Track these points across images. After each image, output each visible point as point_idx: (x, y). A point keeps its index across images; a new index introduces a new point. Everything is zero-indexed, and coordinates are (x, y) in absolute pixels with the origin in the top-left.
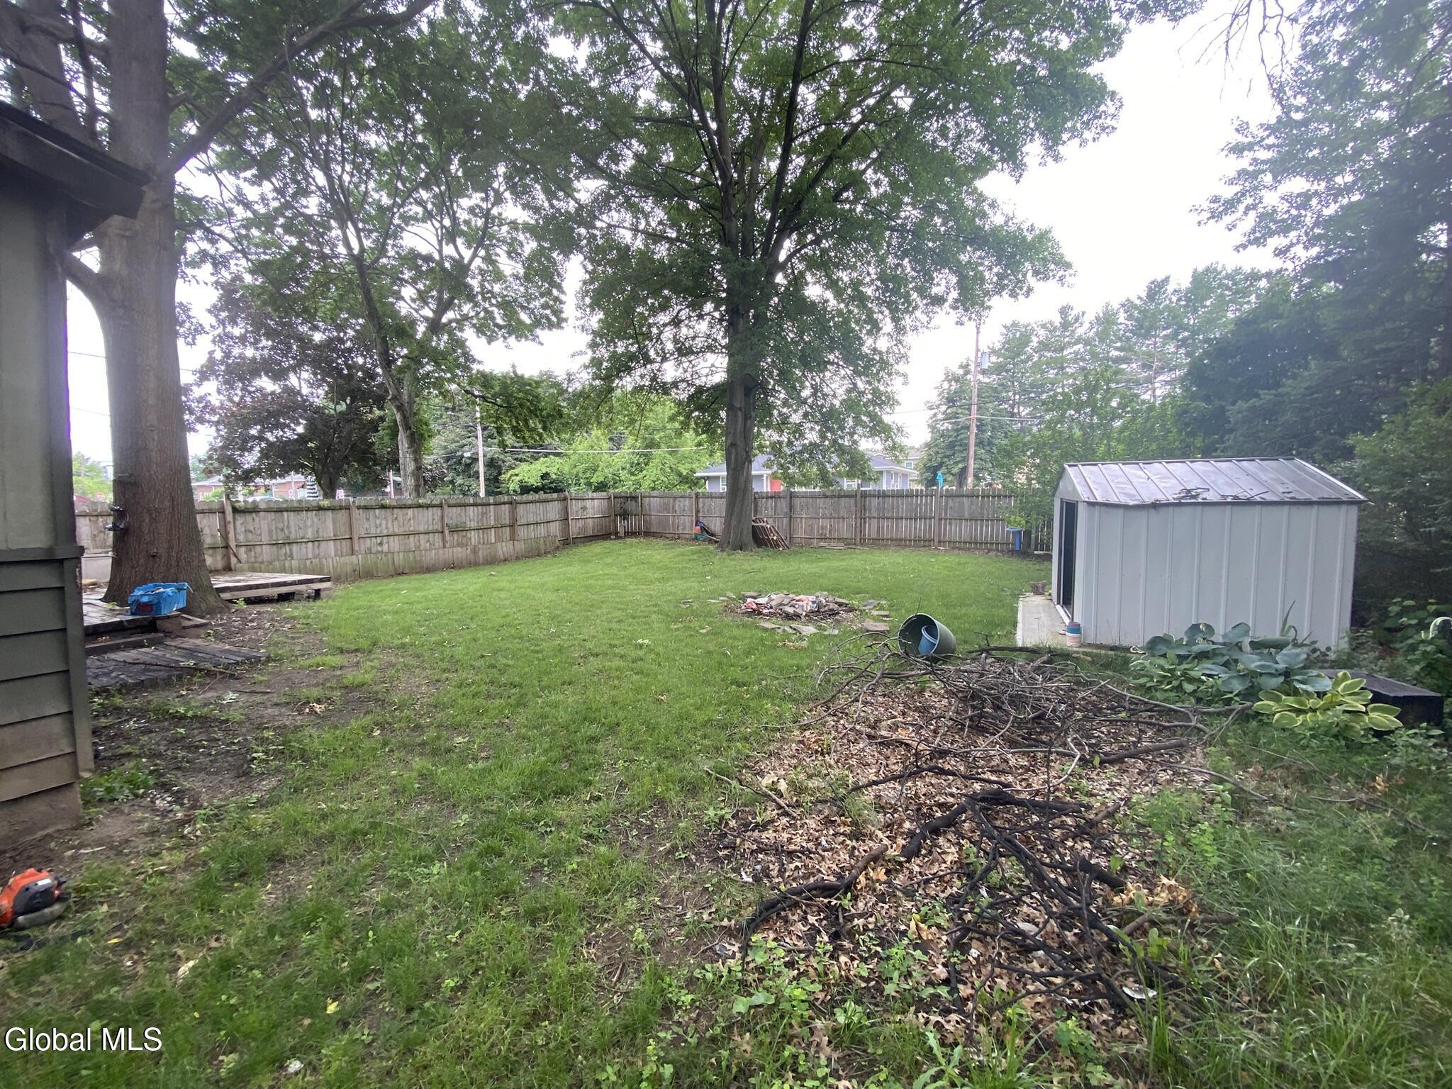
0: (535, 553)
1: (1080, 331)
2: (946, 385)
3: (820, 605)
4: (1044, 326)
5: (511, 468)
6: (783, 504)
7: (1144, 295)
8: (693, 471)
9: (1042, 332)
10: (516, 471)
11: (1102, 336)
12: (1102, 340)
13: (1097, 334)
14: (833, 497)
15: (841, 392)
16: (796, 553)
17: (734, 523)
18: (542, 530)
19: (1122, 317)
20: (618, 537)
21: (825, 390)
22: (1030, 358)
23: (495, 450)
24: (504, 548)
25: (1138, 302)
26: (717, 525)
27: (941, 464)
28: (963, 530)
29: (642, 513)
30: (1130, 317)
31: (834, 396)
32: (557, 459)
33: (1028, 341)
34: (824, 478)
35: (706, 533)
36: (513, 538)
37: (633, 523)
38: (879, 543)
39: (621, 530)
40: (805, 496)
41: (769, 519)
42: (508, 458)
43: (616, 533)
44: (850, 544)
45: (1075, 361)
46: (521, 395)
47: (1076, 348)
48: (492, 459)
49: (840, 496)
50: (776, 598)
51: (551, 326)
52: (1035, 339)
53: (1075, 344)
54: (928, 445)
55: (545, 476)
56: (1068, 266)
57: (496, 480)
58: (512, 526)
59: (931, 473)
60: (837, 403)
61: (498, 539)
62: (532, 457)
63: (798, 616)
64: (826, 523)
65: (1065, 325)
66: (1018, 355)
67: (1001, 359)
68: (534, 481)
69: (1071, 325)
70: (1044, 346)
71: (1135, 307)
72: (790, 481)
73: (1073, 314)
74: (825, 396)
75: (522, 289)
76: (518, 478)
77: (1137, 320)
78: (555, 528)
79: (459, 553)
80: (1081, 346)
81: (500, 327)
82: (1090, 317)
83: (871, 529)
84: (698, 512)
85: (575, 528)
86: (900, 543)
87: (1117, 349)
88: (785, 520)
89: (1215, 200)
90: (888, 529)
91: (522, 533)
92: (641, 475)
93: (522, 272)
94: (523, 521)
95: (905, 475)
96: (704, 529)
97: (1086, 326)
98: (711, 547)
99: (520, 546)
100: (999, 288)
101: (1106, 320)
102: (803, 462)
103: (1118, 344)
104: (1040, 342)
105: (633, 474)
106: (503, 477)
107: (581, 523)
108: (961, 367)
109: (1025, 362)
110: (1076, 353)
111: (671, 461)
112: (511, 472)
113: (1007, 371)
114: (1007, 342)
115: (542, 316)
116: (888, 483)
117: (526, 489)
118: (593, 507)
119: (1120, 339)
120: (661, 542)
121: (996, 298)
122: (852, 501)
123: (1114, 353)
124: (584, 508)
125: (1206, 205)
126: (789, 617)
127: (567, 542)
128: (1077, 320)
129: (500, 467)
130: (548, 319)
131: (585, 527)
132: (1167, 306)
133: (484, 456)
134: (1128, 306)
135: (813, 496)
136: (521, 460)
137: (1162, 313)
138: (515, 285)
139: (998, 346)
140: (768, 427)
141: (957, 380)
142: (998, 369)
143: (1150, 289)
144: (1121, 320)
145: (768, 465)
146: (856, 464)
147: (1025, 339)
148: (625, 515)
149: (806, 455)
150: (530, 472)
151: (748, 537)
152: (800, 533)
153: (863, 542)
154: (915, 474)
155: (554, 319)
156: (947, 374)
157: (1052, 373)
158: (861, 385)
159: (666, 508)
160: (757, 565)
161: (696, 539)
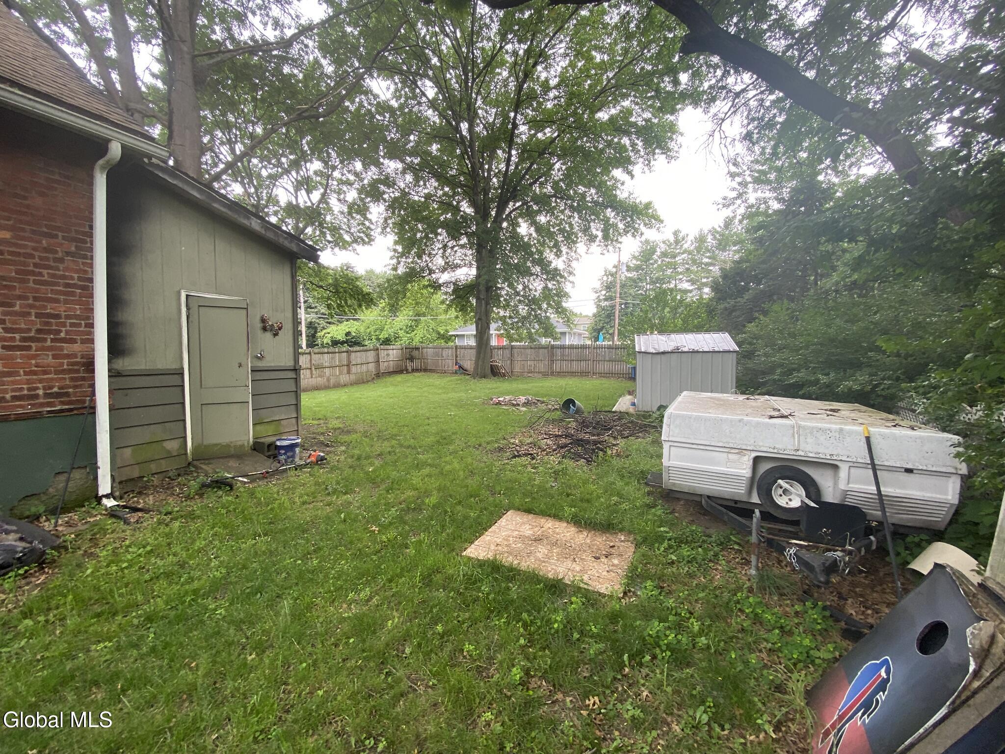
0: (361, 381)
1: (686, 246)
2: (605, 278)
3: (528, 400)
4: (664, 242)
5: (324, 328)
6: (507, 352)
7: (722, 225)
8: (447, 331)
9: (662, 245)
10: (328, 330)
11: (698, 249)
12: (698, 252)
13: (696, 248)
14: (535, 348)
15: (540, 288)
16: (516, 380)
17: (480, 363)
18: (364, 367)
19: (710, 238)
20: (408, 372)
21: (531, 287)
22: (656, 261)
23: (312, 317)
24: (344, 378)
25: (719, 229)
26: (469, 365)
27: (603, 328)
28: (606, 367)
29: (422, 358)
30: (715, 238)
31: (536, 291)
32: (355, 322)
33: (654, 252)
34: (530, 337)
35: (462, 370)
36: (349, 372)
37: (416, 364)
38: (561, 374)
39: (410, 369)
40: (519, 347)
41: (499, 360)
42: (322, 322)
43: (407, 370)
44: (545, 375)
45: (683, 264)
46: (345, 285)
47: (683, 256)
48: (311, 323)
49: (539, 348)
50: (508, 398)
51: (364, 243)
52: (658, 250)
53: (683, 254)
54: (594, 315)
55: (348, 334)
56: (662, 222)
57: (314, 336)
58: (348, 365)
59: (596, 332)
60: (537, 294)
61: (341, 373)
62: (338, 321)
63: (518, 405)
64: (532, 363)
65: (677, 242)
66: (649, 260)
67: (639, 263)
68: (341, 337)
69: (680, 242)
70: (664, 254)
71: (717, 232)
72: (510, 338)
73: (681, 235)
74: (530, 290)
75: (345, 220)
76: (329, 335)
77: (718, 240)
78: (372, 367)
79: (320, 381)
80: (685, 255)
81: (329, 242)
82: (691, 237)
83: (557, 367)
84: (456, 357)
85: (383, 367)
86: (572, 374)
87: (707, 257)
88: (509, 362)
89: (725, 198)
90: (565, 366)
91: (354, 369)
92: (413, 333)
93: (346, 210)
94: (354, 362)
95: (580, 335)
96: (460, 367)
97: (689, 243)
98: (467, 377)
99: (353, 377)
100: (626, 232)
101: (701, 240)
102: (518, 328)
103: (708, 254)
104: (662, 253)
105: (407, 333)
106: (319, 334)
107: (386, 364)
108: (615, 267)
109: (652, 264)
110: (684, 260)
111: (433, 324)
112: (324, 331)
113: (643, 270)
114: (642, 252)
115: (359, 237)
116: (570, 340)
117: (335, 343)
118: (392, 354)
119: (709, 251)
120: (436, 375)
121: (624, 237)
122: (546, 351)
123: (706, 260)
124: (388, 355)
125: (721, 201)
126: (514, 405)
127: (379, 375)
128: (683, 239)
129: (316, 328)
130: (363, 240)
131: (388, 367)
132: (735, 233)
133: (306, 320)
134: (713, 232)
135: (524, 348)
136: (330, 323)
137: (732, 236)
138: (340, 217)
139: (637, 254)
140: (498, 307)
141: (612, 275)
142: (637, 268)
143: (726, 222)
144: (709, 240)
145: (498, 329)
146: (548, 330)
147: (653, 251)
148: (412, 359)
149: (520, 324)
150: (337, 331)
151: (488, 371)
152: (517, 369)
153: (552, 374)
154: (587, 334)
155: (367, 240)
156: (606, 271)
157: (669, 272)
158: (550, 286)
159: (437, 354)
160: (495, 386)
161: (456, 373)
